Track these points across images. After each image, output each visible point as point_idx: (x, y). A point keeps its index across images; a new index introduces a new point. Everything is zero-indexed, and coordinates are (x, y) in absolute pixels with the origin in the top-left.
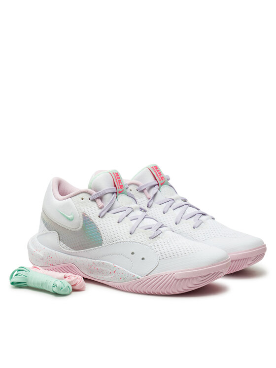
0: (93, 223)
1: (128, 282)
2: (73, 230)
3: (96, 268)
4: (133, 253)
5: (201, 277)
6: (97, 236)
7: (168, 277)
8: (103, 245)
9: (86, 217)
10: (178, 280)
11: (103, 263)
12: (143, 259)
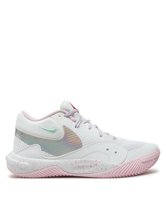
0: (72, 132)
1: (109, 171)
2: (55, 140)
3: (77, 165)
4: (108, 149)
5: (154, 159)
6: (78, 141)
7: (137, 162)
8: (83, 147)
9: (66, 128)
10: (143, 163)
11: (85, 160)
12: (116, 152)
